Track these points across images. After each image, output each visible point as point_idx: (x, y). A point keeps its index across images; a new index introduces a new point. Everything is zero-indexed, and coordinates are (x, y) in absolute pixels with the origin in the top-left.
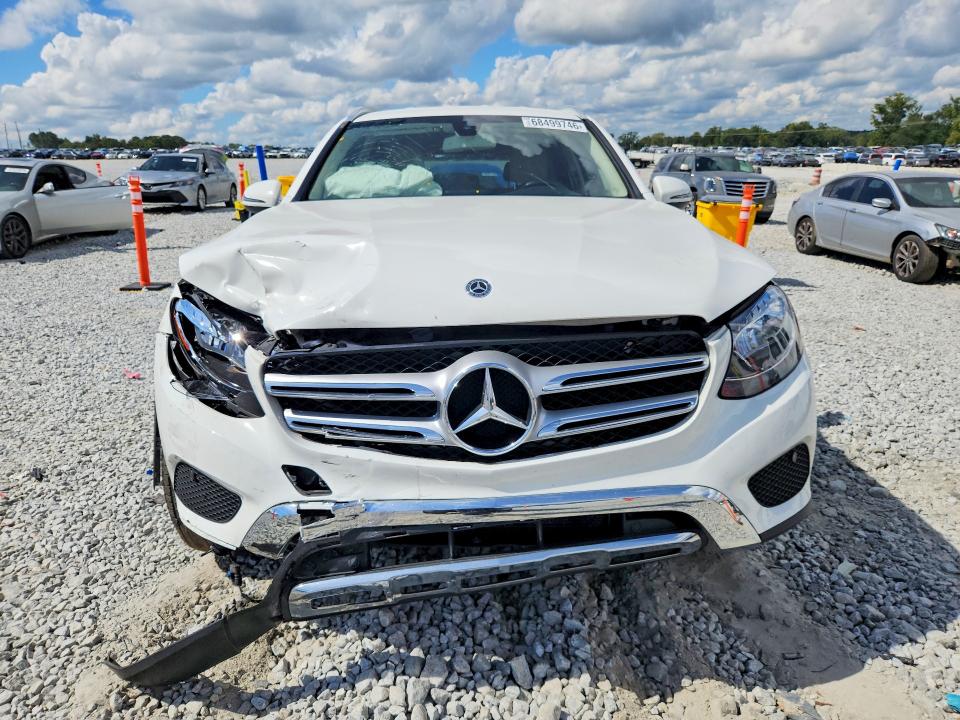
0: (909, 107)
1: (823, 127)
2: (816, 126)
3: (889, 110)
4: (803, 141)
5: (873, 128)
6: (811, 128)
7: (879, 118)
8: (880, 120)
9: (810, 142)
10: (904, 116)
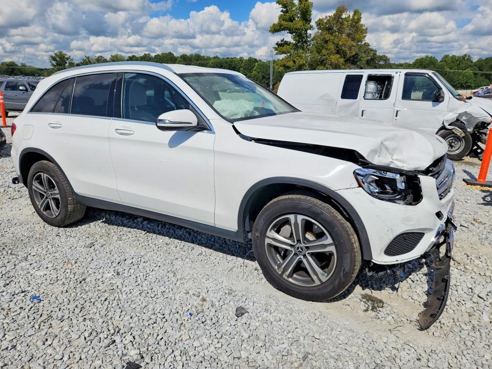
0: (67, 59)
1: (23, 65)
2: (20, 65)
3: (58, 59)
4: (15, 72)
5: (52, 67)
6: (17, 65)
7: (54, 63)
8: (55, 64)
9: (18, 73)
10: (66, 63)
